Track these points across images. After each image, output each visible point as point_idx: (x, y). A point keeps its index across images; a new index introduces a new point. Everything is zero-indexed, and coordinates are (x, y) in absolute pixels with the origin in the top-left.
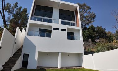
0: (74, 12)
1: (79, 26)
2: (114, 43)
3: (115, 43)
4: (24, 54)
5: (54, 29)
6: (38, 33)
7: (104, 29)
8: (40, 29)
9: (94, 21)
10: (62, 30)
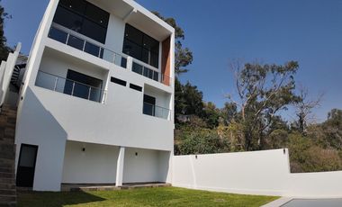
0: (159, 42)
1: (168, 84)
2: (220, 132)
3: (222, 133)
4: (23, 145)
5: (113, 80)
6: (63, 83)
7: (201, 93)
8: (69, 70)
9: (186, 71)
10: (132, 86)
